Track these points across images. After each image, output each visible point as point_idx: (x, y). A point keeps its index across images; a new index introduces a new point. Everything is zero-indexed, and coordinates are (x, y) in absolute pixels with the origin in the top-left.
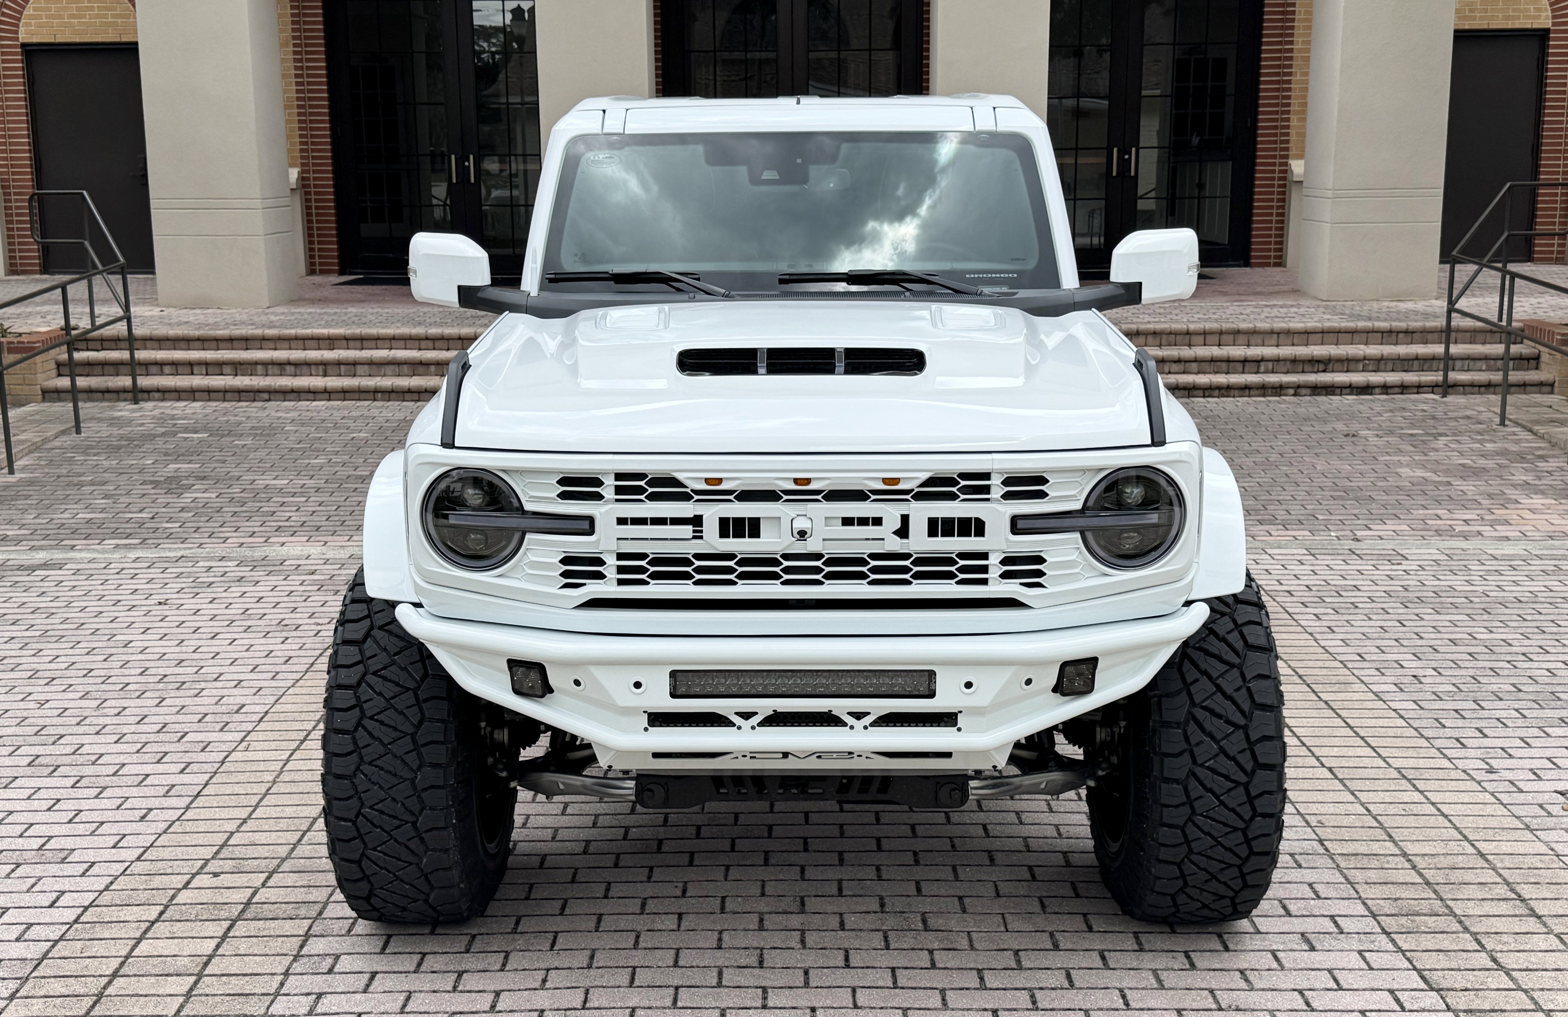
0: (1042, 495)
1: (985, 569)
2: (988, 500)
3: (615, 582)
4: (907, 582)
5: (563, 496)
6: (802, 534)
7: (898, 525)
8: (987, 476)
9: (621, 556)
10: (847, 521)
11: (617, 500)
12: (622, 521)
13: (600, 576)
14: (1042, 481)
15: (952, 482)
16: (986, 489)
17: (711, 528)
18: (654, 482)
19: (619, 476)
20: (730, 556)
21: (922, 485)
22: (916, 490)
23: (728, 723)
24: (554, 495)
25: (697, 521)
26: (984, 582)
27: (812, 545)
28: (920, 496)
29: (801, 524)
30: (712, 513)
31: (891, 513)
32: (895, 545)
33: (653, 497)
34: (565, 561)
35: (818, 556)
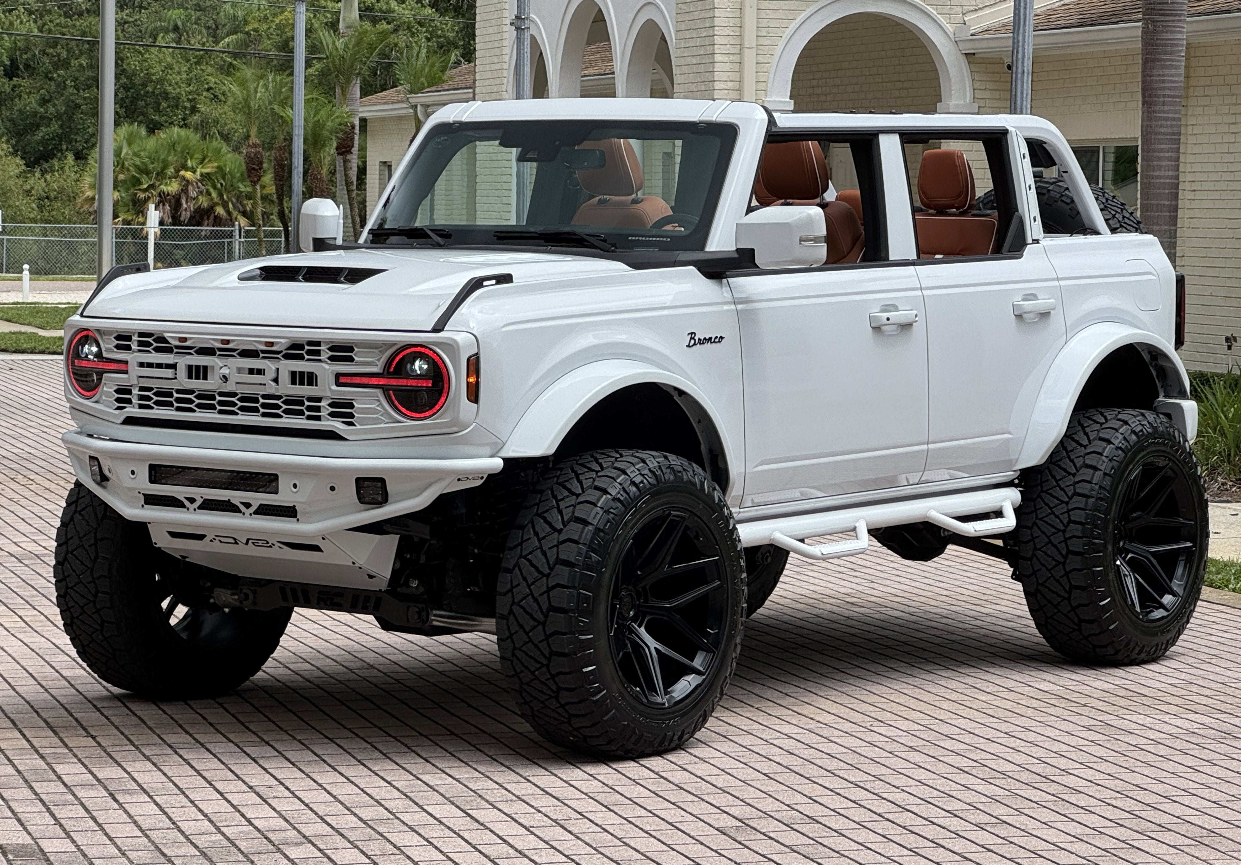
0: (351, 359)
1: (318, 409)
2: (320, 360)
3: (137, 406)
4: (279, 416)
5: (118, 347)
6: (225, 378)
7: (273, 375)
8: (318, 344)
9: (142, 389)
10: (251, 371)
11: (140, 351)
12: (142, 365)
13: (129, 401)
14: (351, 349)
15: (301, 347)
16: (318, 353)
17: (182, 372)
18: (158, 340)
19: (141, 335)
20: (191, 392)
21: (288, 349)
22: (284, 352)
23: (182, 505)
24: (111, 346)
25: (173, 366)
26: (318, 418)
27: (230, 387)
28: (287, 357)
29: (225, 371)
30: (183, 362)
31: (270, 366)
32: (272, 389)
33: (157, 350)
34: (117, 391)
35: (234, 395)
